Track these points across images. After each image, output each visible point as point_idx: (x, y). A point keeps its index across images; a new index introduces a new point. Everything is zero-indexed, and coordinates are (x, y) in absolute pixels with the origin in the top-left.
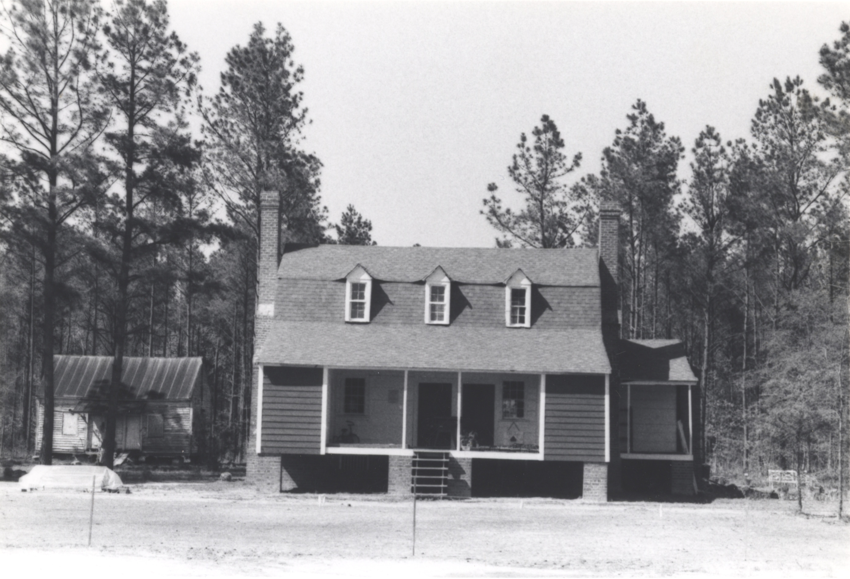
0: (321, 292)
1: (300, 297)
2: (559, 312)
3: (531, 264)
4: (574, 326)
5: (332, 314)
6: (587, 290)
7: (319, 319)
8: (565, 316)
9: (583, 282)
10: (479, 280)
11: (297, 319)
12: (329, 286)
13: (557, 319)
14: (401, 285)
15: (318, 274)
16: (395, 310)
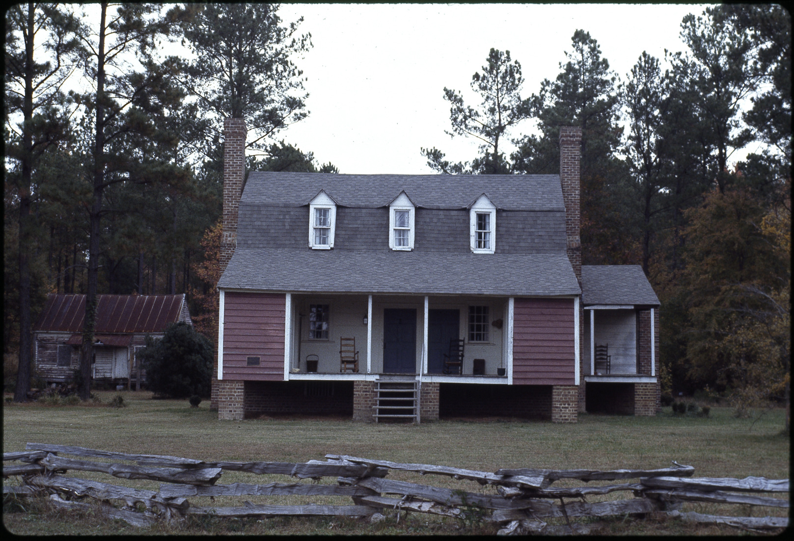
0: (284, 218)
1: (264, 224)
2: (524, 237)
3: (494, 189)
4: (538, 251)
5: (296, 240)
6: (551, 214)
7: (283, 246)
8: (529, 241)
9: (548, 206)
10: (442, 205)
11: (261, 246)
12: (292, 213)
13: (522, 244)
14: (364, 211)
15: (282, 201)
16: (359, 236)
